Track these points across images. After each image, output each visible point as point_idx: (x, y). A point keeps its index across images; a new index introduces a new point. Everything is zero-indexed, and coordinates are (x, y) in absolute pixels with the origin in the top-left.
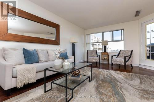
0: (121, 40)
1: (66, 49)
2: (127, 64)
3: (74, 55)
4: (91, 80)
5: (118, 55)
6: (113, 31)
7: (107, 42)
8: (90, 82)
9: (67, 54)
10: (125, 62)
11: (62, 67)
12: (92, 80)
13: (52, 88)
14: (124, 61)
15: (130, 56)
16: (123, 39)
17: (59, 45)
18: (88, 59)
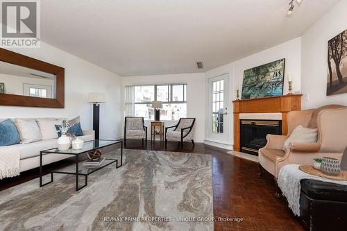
0: (183, 102)
1: (78, 117)
2: (184, 140)
3: (96, 126)
4: (119, 165)
5: (177, 126)
6: (172, 85)
7: (160, 104)
8: (117, 168)
9: (80, 126)
10: (182, 137)
11: (71, 148)
12: (122, 165)
13: (52, 181)
14: (180, 136)
15: (191, 127)
16: (185, 100)
17: (63, 107)
18: (125, 135)
